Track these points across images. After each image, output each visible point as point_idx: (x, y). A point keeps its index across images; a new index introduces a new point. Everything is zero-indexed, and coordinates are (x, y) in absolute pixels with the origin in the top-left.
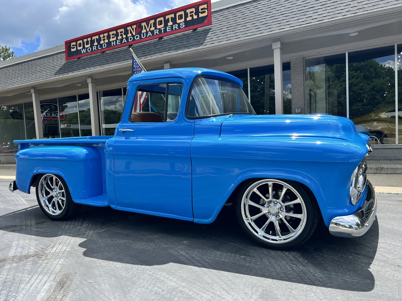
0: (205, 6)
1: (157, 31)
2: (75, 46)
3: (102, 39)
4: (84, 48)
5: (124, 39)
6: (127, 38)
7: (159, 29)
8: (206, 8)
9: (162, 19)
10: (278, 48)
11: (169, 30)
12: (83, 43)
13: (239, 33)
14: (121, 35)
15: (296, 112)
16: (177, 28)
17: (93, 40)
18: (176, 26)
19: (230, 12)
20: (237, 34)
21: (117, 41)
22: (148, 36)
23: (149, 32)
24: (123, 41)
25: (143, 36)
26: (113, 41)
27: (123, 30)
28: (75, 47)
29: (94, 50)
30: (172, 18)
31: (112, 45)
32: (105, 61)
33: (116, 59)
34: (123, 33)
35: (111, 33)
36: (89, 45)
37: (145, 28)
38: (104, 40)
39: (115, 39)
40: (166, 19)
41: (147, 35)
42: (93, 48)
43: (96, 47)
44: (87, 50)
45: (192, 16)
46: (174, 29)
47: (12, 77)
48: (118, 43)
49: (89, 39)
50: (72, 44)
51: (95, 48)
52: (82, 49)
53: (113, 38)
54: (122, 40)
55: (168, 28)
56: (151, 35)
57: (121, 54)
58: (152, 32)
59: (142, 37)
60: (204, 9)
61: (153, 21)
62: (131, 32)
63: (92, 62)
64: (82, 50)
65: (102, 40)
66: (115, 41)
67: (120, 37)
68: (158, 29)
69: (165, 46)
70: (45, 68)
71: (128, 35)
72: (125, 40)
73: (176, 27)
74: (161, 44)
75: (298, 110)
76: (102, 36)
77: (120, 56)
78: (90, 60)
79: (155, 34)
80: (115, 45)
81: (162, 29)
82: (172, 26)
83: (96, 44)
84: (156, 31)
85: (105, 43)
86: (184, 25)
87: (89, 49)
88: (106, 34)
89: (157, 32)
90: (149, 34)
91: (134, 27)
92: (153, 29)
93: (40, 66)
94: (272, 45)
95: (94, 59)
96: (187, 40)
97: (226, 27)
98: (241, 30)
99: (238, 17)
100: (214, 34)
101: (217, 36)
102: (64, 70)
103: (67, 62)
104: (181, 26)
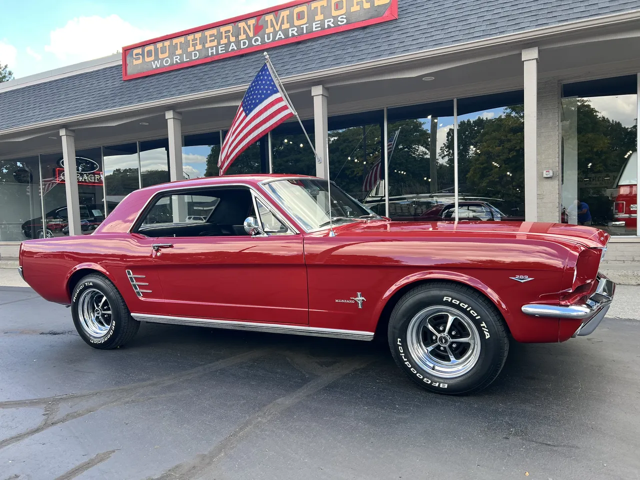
1: (294, 30)
2: (141, 55)
3: (191, 43)
4: (157, 58)
5: (233, 44)
6: (238, 42)
7: (298, 27)
9: (304, 8)
10: (533, 59)
11: (316, 28)
12: (156, 50)
13: (457, 33)
14: (226, 37)
15: (545, 175)
16: (332, 25)
17: (174, 44)
18: (331, 21)
20: (452, 34)
21: (220, 47)
22: (277, 39)
23: (280, 32)
24: (231, 48)
25: (269, 39)
26: (212, 48)
27: (229, 27)
28: (141, 56)
29: (175, 62)
30: (322, 7)
31: (210, 55)
32: (197, 82)
33: (219, 77)
34: (230, 34)
35: (208, 33)
36: (167, 54)
37: (273, 26)
38: (194, 45)
39: (215, 43)
40: (312, 8)
41: (274, 37)
42: (175, 60)
43: (179, 57)
44: (162, 62)
45: (360, 3)
46: (326, 27)
47: (23, 109)
48: (221, 51)
49: (167, 43)
50: (136, 51)
51: (177, 60)
52: (154, 61)
53: (211, 41)
54: (227, 45)
55: (316, 25)
56: (283, 37)
57: (227, 69)
58: (286, 32)
59: (267, 41)
61: (287, 12)
62: (245, 32)
63: (173, 83)
64: (153, 63)
65: (191, 45)
66: (214, 48)
67: (224, 41)
68: (296, 26)
69: (311, 55)
70: (84, 92)
71: (240, 38)
73: (330, 23)
74: (302, 53)
75: (548, 173)
76: (190, 37)
77: (226, 72)
78: (168, 80)
79: (290, 35)
80: (215, 53)
81: (304, 26)
82: (322, 22)
83: (179, 52)
84: (292, 30)
85: (197, 51)
86: (345, 21)
87: (167, 62)
88: (198, 35)
90: (280, 35)
92: (286, 26)
93: (75, 89)
94: (521, 54)
95: (177, 79)
96: (354, 45)
97: (426, 22)
98: (459, 28)
99: (445, 6)
100: (405, 35)
101: (411, 38)
102: (120, 97)
103: (125, 84)
104: (339, 21)
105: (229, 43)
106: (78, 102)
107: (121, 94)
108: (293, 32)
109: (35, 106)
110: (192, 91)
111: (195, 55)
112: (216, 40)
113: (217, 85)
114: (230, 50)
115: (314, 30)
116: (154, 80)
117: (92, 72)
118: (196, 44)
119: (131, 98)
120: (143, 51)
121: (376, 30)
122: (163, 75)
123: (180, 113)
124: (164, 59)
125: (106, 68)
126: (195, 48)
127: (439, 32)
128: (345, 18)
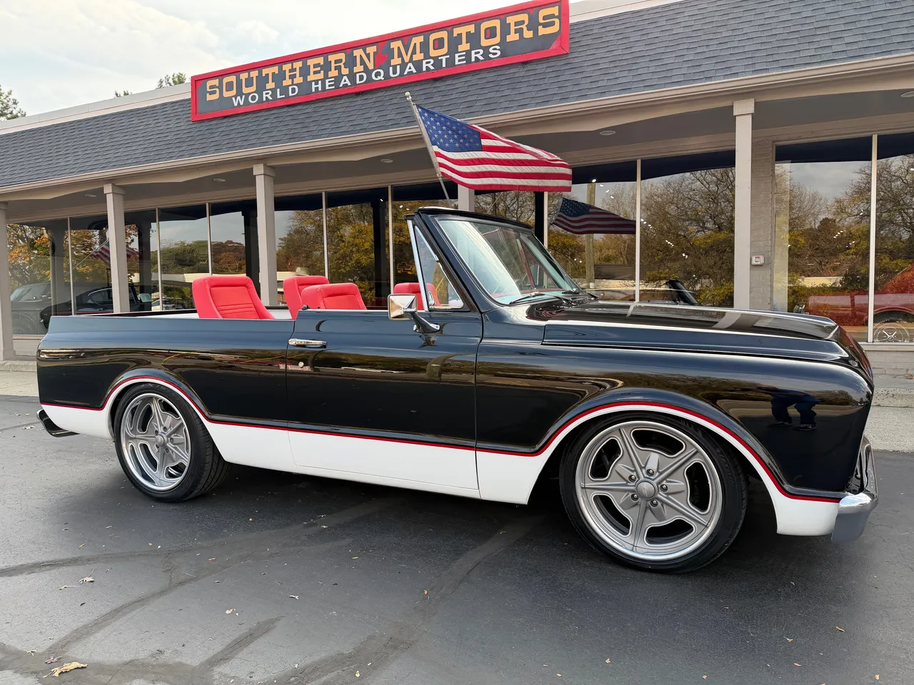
0: (555, 10)
1: (430, 62)
2: (217, 87)
3: (288, 74)
4: (239, 93)
5: (345, 78)
6: (352, 76)
7: (435, 58)
8: (557, 14)
9: (443, 34)
10: (747, 114)
11: (459, 61)
12: (239, 82)
13: (650, 76)
14: (336, 68)
15: (754, 263)
16: (481, 58)
17: (264, 75)
18: (479, 52)
19: (608, 29)
20: (643, 77)
21: (327, 81)
22: (406, 73)
23: (410, 65)
24: (342, 83)
25: (395, 72)
27: (342, 56)
28: (217, 90)
29: (264, 99)
30: (468, 34)
31: (313, 90)
32: (297, 126)
33: (326, 122)
34: (342, 64)
35: (311, 62)
36: (254, 88)
37: (400, 55)
38: (292, 77)
39: (321, 76)
40: (455, 35)
41: (403, 70)
42: (264, 96)
43: (270, 92)
44: (246, 99)
45: (520, 31)
46: (473, 60)
47: (49, 155)
48: (329, 86)
49: (254, 74)
50: (210, 83)
51: (268, 96)
52: (236, 97)
53: (315, 73)
54: (338, 79)
56: (415, 71)
57: (338, 111)
59: (391, 75)
60: (552, 16)
61: (420, 39)
62: (363, 62)
64: (234, 98)
65: (287, 77)
68: (431, 58)
69: (453, 97)
70: (137, 136)
71: (356, 70)
72: (345, 81)
73: (478, 56)
74: (441, 94)
75: (757, 259)
76: (287, 67)
77: (337, 115)
79: (424, 69)
80: (320, 89)
81: (444, 58)
82: (468, 53)
83: (271, 85)
84: (427, 63)
85: (296, 85)
86: (499, 53)
87: (253, 98)
88: (298, 65)
89: (429, 65)
90: (410, 68)
91: (372, 50)
92: (419, 56)
93: (123, 131)
94: (733, 106)
95: (268, 121)
96: (510, 86)
97: (607, 60)
98: (652, 70)
99: (632, 40)
100: (580, 76)
101: (589, 80)
102: (188, 143)
103: (194, 126)
104: (490, 53)
105: (341, 76)
106: (129, 149)
107: (189, 139)
109: (68, 152)
110: (292, 139)
111: (293, 90)
112: (322, 72)
113: (326, 132)
114: (341, 85)
115: (457, 63)
116: (235, 122)
117: (147, 108)
118: (294, 76)
119: (205, 145)
120: (221, 83)
121: (540, 66)
122: (248, 116)
123: (273, 168)
124: (250, 94)
125: (166, 104)
126: (293, 82)
127: (625, 74)
128: (499, 50)
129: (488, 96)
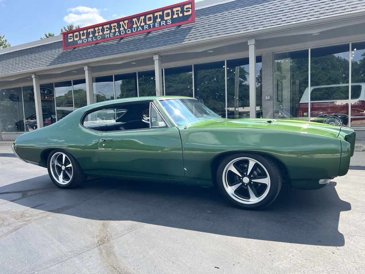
0: (190, 6)
2: (72, 37)
3: (97, 31)
4: (80, 39)
5: (117, 32)
6: (120, 32)
7: (149, 25)
8: (190, 7)
9: (151, 15)
10: (253, 44)
11: (157, 25)
12: (80, 34)
14: (114, 29)
15: (266, 99)
16: (165, 24)
17: (88, 32)
18: (164, 22)
21: (111, 34)
22: (138, 30)
23: (140, 27)
25: (134, 30)
26: (107, 34)
27: (116, 24)
28: (72, 38)
30: (160, 15)
31: (106, 37)
33: (110, 49)
34: (116, 27)
35: (105, 27)
36: (85, 37)
37: (136, 24)
38: (99, 32)
39: (109, 32)
40: (155, 16)
42: (89, 40)
43: (91, 38)
44: (83, 41)
45: (178, 14)
46: (162, 25)
47: (13, 63)
48: (112, 36)
49: (85, 31)
50: (69, 35)
51: (90, 40)
53: (107, 31)
55: (157, 24)
56: (141, 30)
57: (114, 45)
58: (143, 27)
60: (189, 8)
61: (143, 17)
62: (123, 27)
63: (88, 52)
64: (78, 41)
66: (108, 34)
69: (153, 39)
70: (44, 56)
71: (121, 29)
72: (117, 34)
73: (164, 23)
75: (267, 97)
76: (96, 29)
78: (86, 50)
79: (145, 29)
80: (108, 37)
81: (152, 24)
82: (160, 22)
83: (91, 36)
84: (146, 26)
85: (100, 35)
86: (171, 22)
89: (147, 27)
90: (140, 28)
92: (143, 24)
93: (39, 54)
94: (248, 42)
95: (90, 49)
96: (174, 35)
98: (221, 28)
99: (218, 16)
100: (198, 31)
101: (200, 33)
102: (62, 58)
103: (64, 51)
104: (168, 22)
106: (41, 61)
108: (146, 27)
109: (20, 62)
110: (97, 57)
111: (99, 37)
113: (109, 53)
115: (156, 26)
119: (67, 59)
122: (83, 48)
123: (91, 67)
124: (84, 39)
125: (55, 43)
126: (99, 34)
127: (213, 30)
129: (166, 39)
